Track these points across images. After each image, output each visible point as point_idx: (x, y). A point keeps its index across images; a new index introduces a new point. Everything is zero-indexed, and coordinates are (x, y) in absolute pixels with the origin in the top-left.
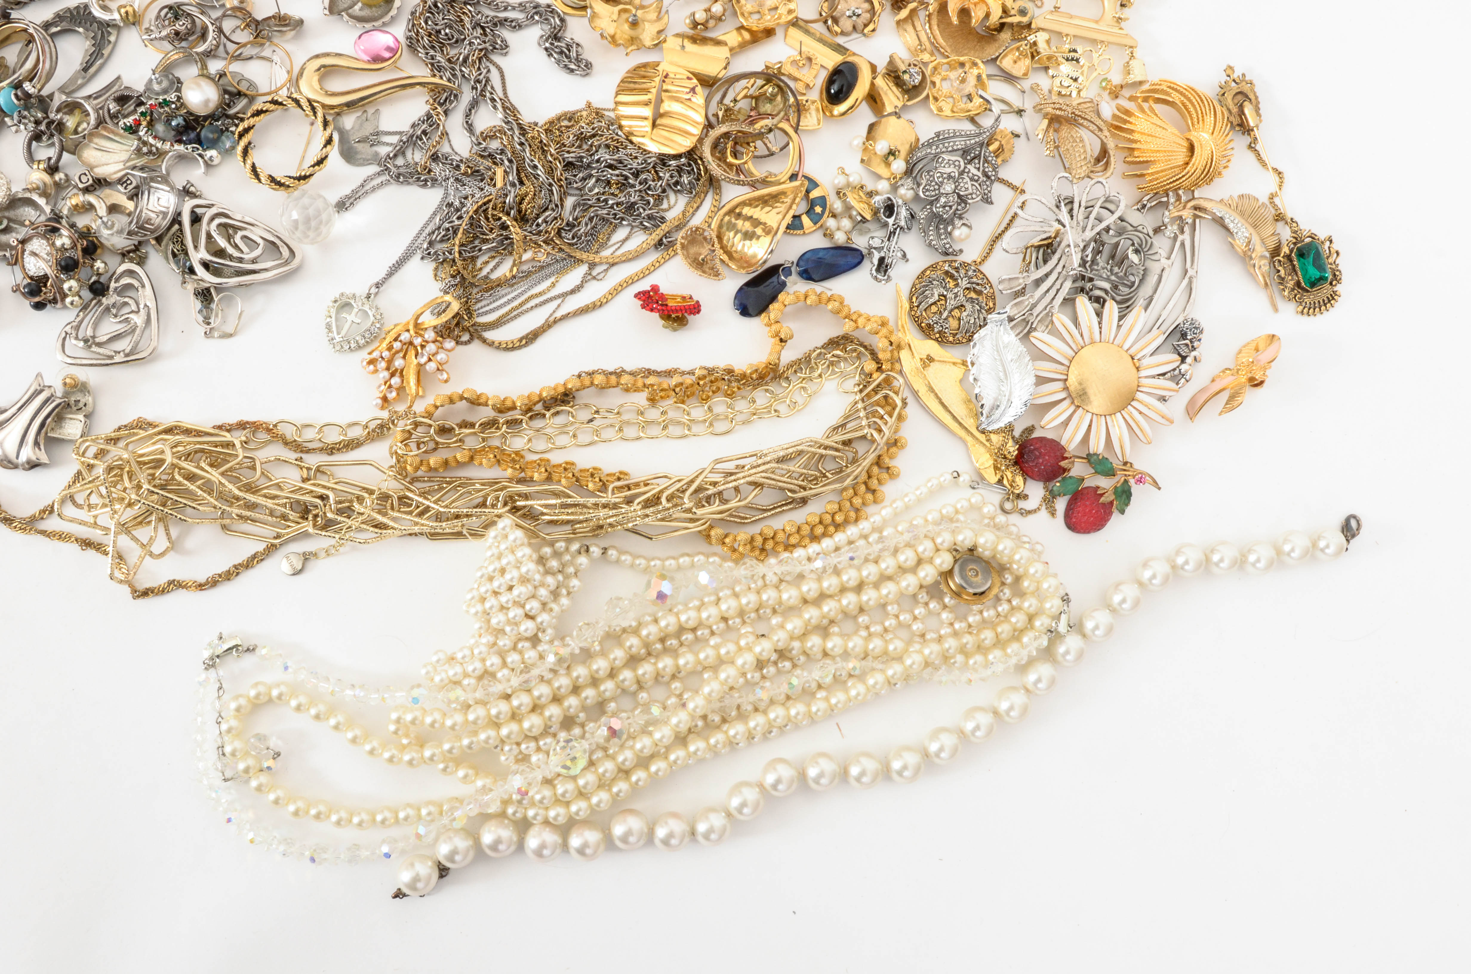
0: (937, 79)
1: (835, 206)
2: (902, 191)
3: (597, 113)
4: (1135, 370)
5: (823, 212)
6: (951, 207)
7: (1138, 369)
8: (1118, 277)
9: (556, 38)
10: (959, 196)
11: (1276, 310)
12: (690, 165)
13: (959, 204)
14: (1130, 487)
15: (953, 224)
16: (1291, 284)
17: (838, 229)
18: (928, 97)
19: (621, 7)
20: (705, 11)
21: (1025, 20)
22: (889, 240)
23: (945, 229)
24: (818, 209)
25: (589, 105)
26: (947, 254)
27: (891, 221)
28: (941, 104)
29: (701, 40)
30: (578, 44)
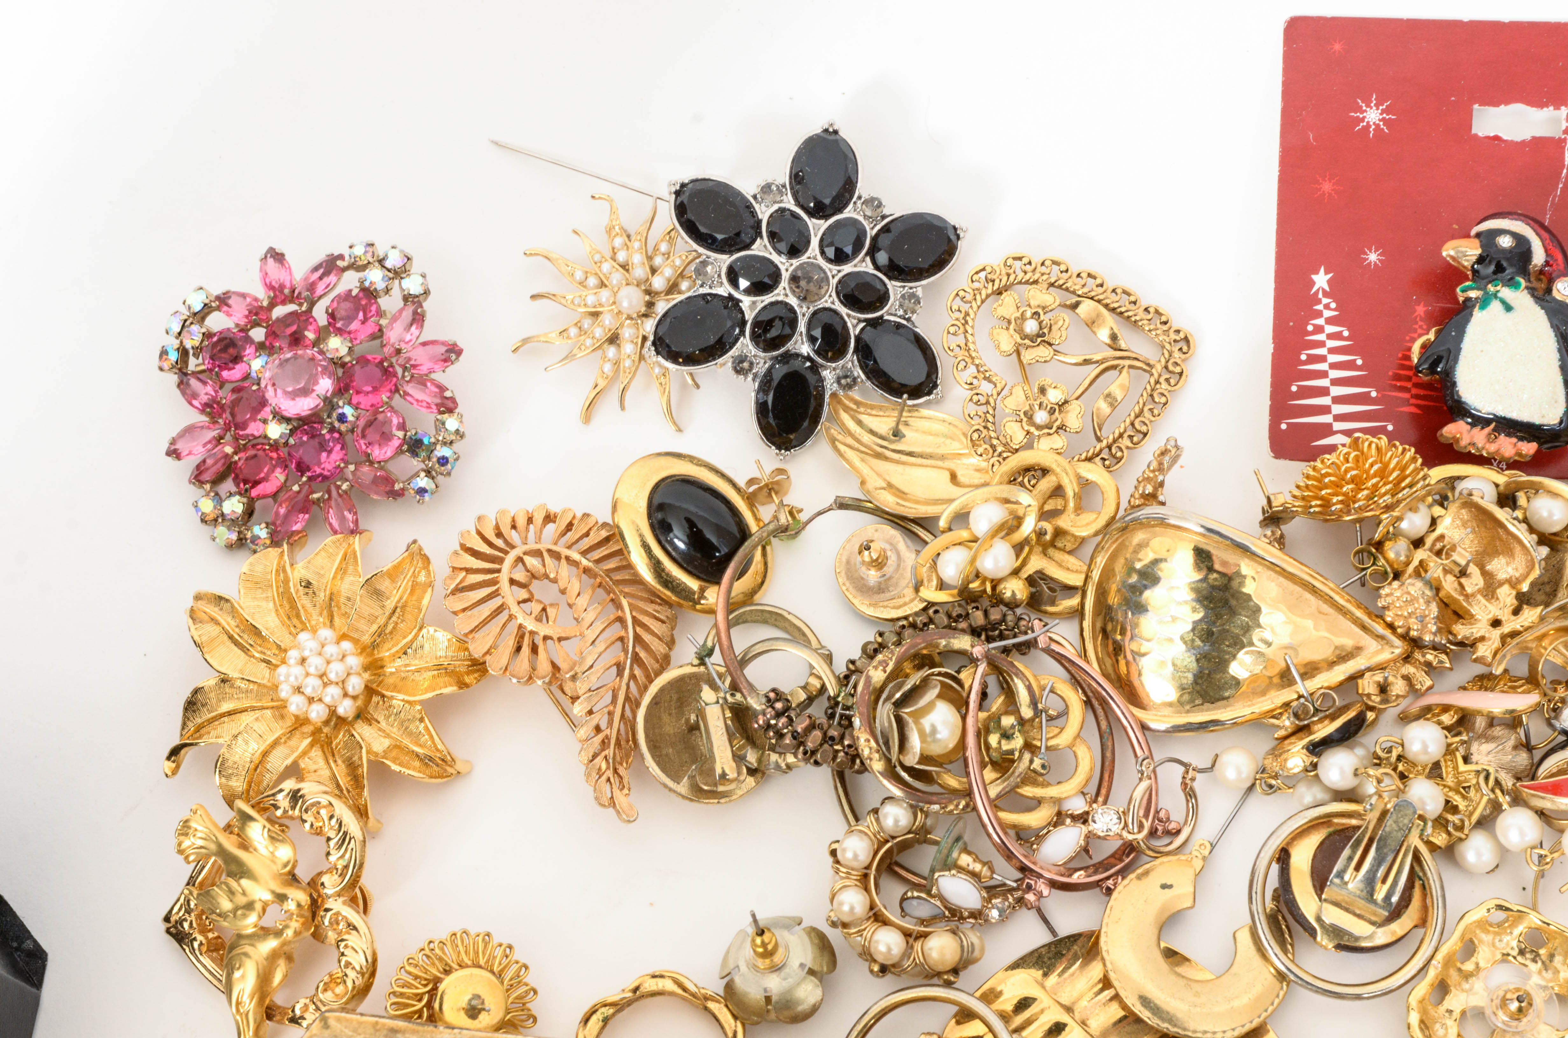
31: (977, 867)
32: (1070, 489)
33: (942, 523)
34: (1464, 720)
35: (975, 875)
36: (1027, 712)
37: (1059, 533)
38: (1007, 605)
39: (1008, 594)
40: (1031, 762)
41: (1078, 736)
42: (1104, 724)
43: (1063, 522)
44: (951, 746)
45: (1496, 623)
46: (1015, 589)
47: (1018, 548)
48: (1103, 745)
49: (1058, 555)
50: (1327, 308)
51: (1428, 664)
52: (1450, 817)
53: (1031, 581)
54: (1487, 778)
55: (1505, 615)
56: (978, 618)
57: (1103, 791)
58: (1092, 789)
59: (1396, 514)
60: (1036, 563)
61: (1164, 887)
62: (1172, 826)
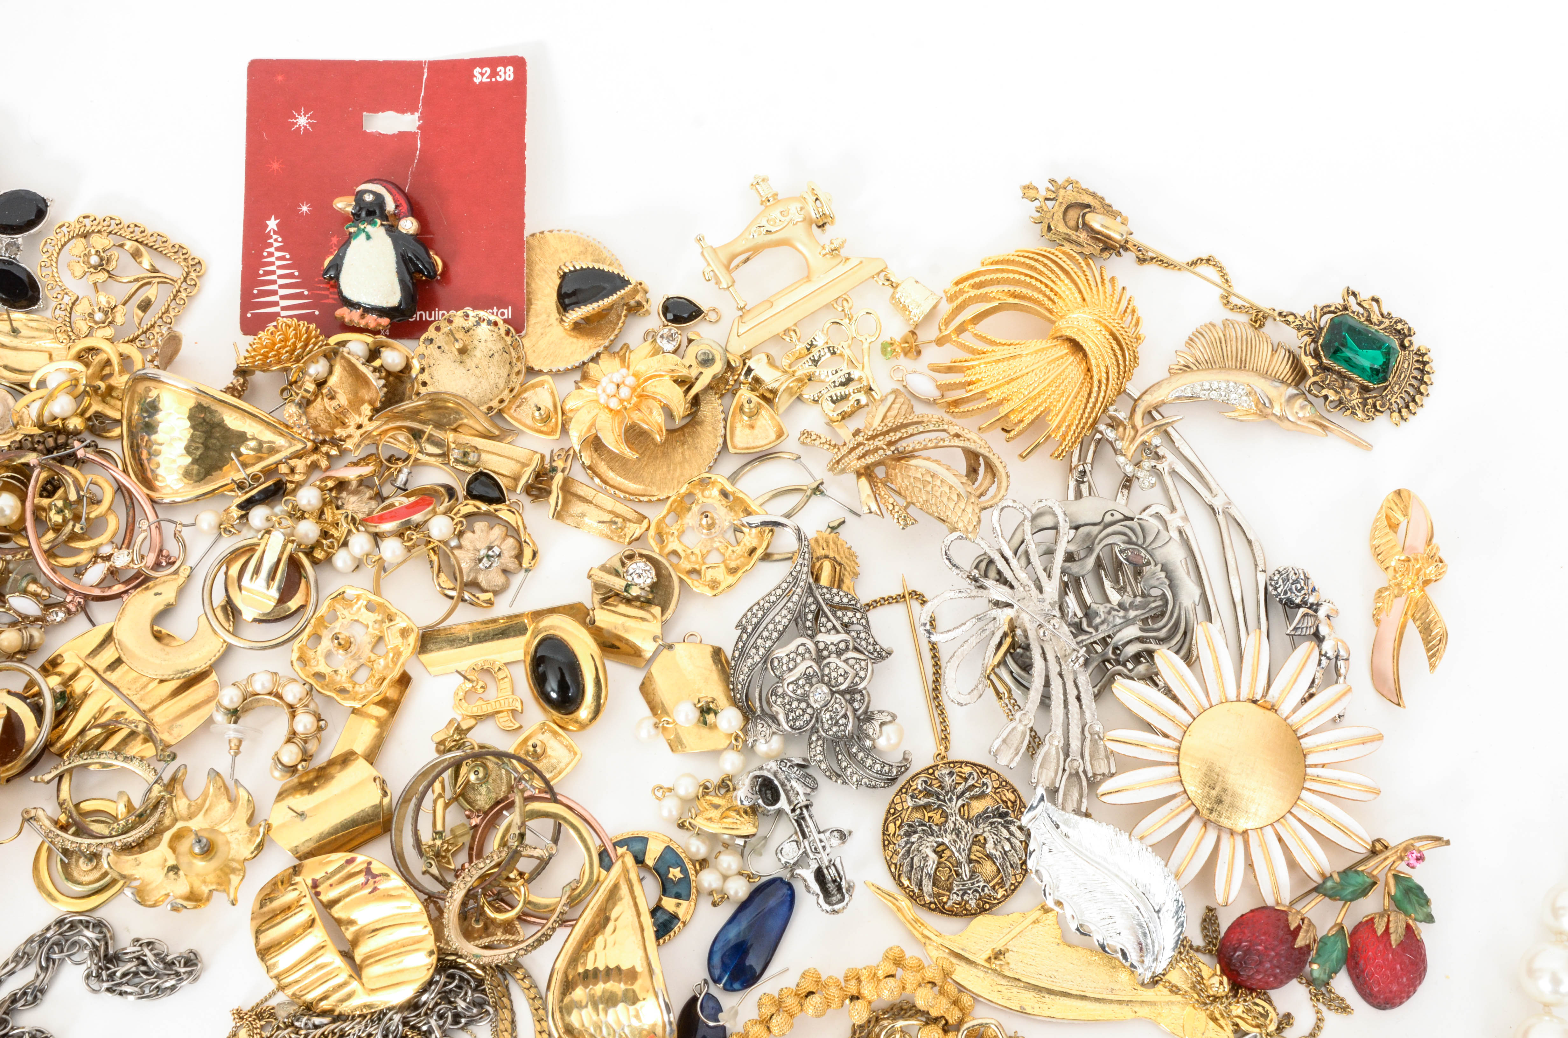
0: (673, 544)
1: (693, 849)
2: (762, 747)
3: (260, 1016)
4: (1271, 714)
5: (684, 871)
6: (845, 716)
7: (1273, 708)
8: (1137, 608)
9: (113, 959)
10: (843, 693)
11: (1368, 447)
12: (452, 977)
13: (851, 702)
14: (1409, 879)
15: (868, 736)
16: (1355, 399)
17: (725, 878)
18: (681, 580)
19: (167, 836)
20: (289, 740)
21: (718, 367)
22: (804, 836)
23: (862, 749)
24: (675, 873)
25: (239, 1015)
26: (893, 780)
27: (783, 803)
28: (709, 575)
29: (317, 778)
30: (149, 944)
31: (39, 590)
32: (115, 360)
33: (33, 385)
34: (342, 485)
35: (36, 595)
36: (73, 496)
37: (110, 389)
38: (71, 433)
39: (71, 427)
40: (74, 526)
41: (110, 508)
42: (128, 501)
43: (113, 381)
44: (15, 518)
45: (360, 427)
46: (76, 423)
47: (78, 398)
48: (128, 514)
49: (113, 402)
50: (276, 241)
51: (327, 454)
52: (324, 542)
53: (89, 419)
54: (347, 517)
55: (364, 421)
56: (51, 442)
57: (126, 542)
58: (119, 540)
59: (300, 364)
60: (97, 407)
61: (156, 594)
62: (172, 560)
